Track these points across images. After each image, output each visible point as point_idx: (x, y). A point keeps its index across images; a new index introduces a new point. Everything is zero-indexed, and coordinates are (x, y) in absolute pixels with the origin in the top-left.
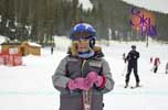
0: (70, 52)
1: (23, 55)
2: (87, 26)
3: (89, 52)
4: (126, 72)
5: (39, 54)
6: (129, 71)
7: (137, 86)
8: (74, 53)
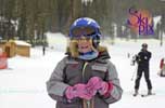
0: (68, 53)
1: (9, 56)
2: (90, 21)
3: (91, 53)
4: (135, 78)
5: (28, 55)
6: (139, 75)
7: (150, 93)
8: (73, 54)
